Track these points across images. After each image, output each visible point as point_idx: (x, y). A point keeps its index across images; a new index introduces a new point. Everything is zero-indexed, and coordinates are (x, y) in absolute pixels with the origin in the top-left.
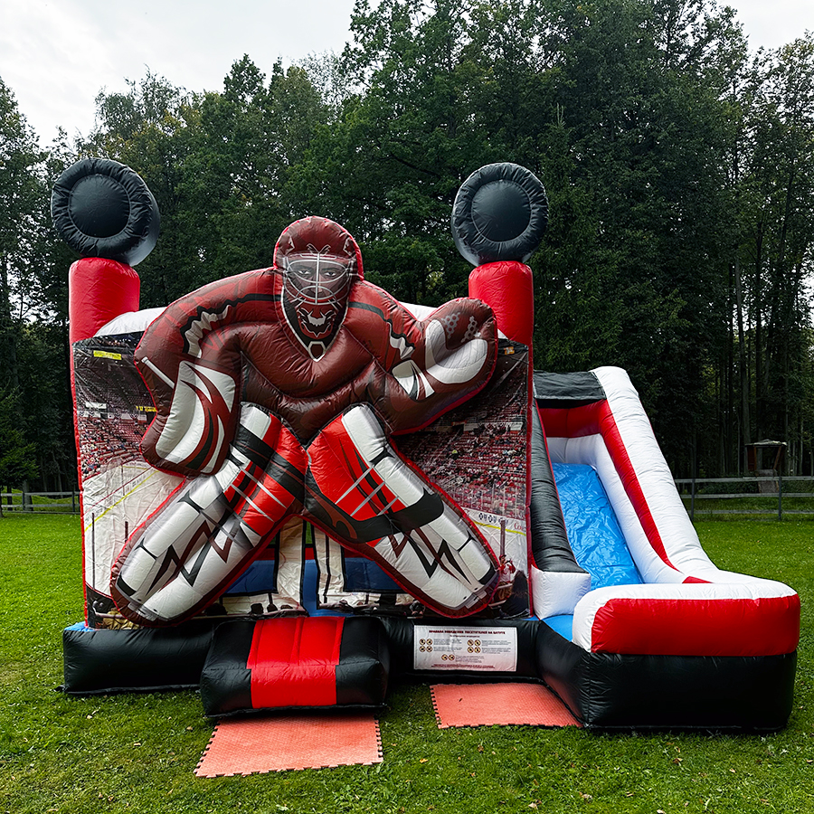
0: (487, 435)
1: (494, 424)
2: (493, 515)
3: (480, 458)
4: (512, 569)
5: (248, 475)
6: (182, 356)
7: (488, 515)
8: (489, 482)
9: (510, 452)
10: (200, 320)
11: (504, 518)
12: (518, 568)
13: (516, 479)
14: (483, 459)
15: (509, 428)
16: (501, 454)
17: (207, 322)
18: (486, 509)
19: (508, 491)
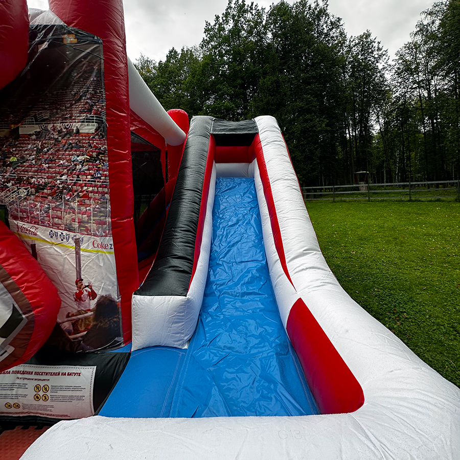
0: (50, 139)
1: (59, 126)
2: (65, 233)
3: (45, 166)
4: (93, 295)
7: (59, 232)
8: (57, 194)
9: (81, 158)
11: (78, 236)
12: (100, 293)
13: (91, 189)
14: (49, 167)
15: (78, 130)
16: (69, 161)
18: (57, 226)
19: (81, 204)
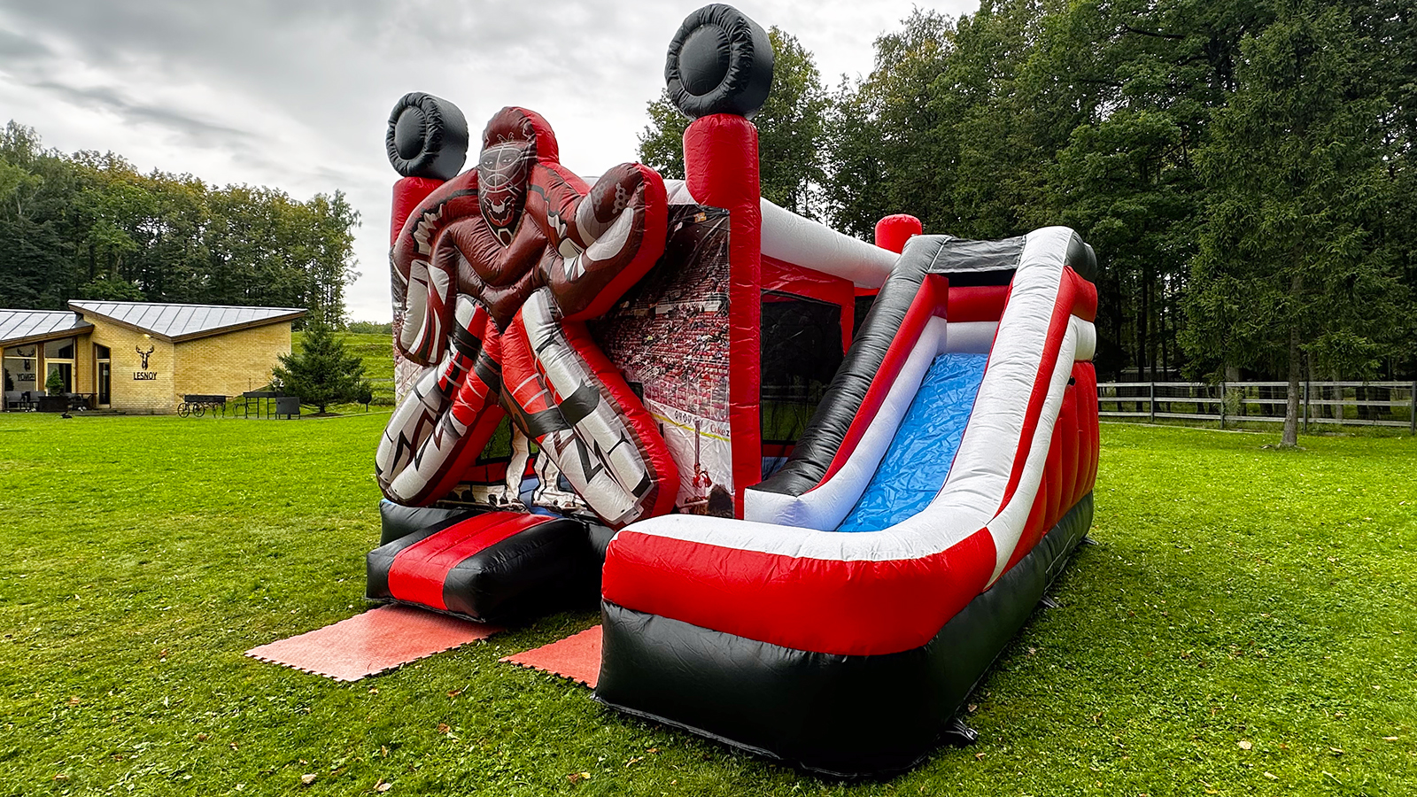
0: (680, 318)
1: (687, 305)
2: (688, 414)
3: (675, 345)
4: (708, 482)
5: (457, 364)
6: (412, 255)
7: (683, 413)
8: (683, 374)
9: (704, 338)
10: (424, 221)
11: (699, 418)
12: (715, 481)
13: (711, 370)
14: (677, 347)
15: (703, 309)
16: (695, 340)
17: (429, 221)
18: (681, 406)
19: (703, 385)
